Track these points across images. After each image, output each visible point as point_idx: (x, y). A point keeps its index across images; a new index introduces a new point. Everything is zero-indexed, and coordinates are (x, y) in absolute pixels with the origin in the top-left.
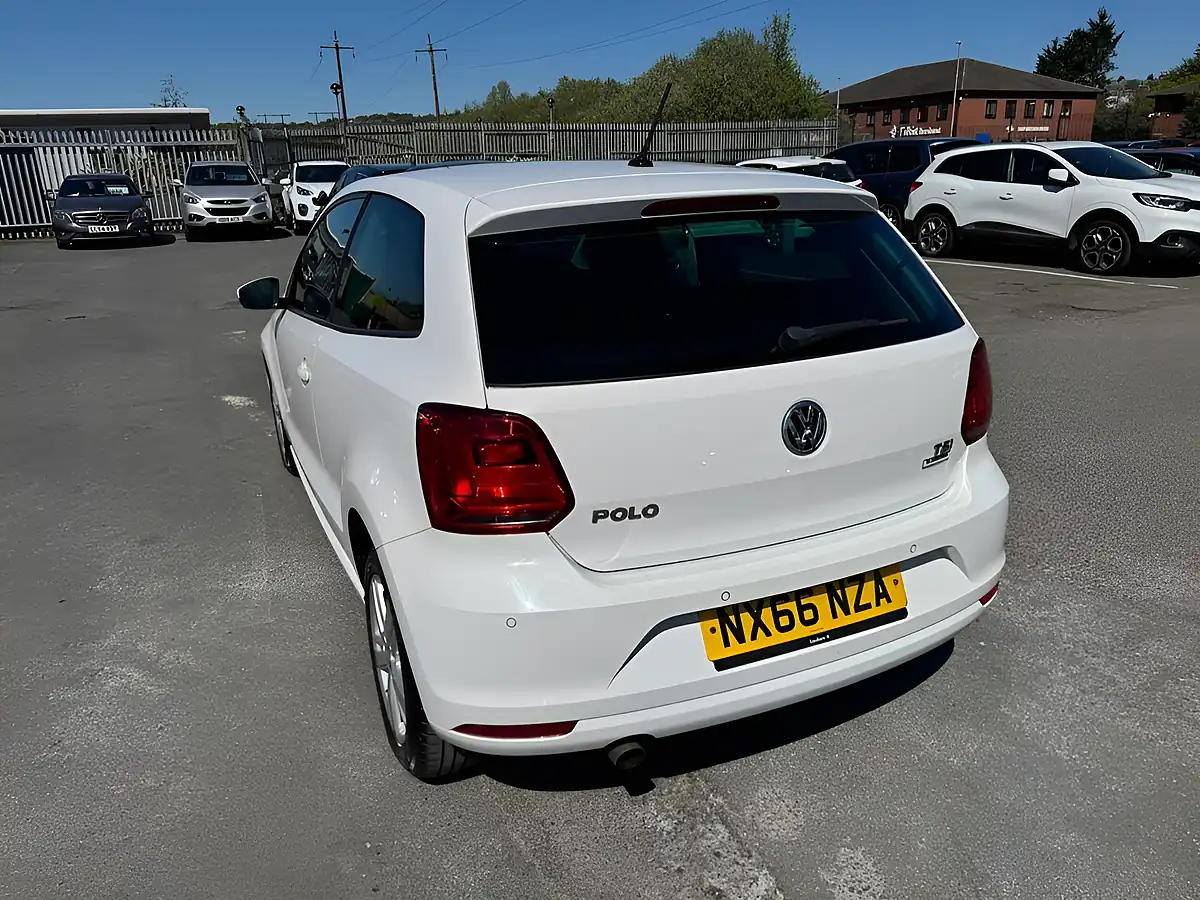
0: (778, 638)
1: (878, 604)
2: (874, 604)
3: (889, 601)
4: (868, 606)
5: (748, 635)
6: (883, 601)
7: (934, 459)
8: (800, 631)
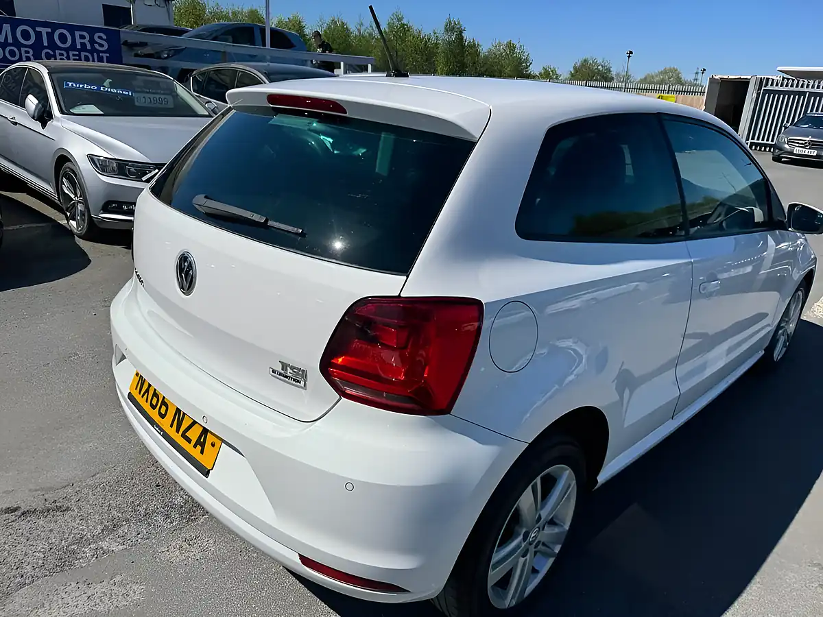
0: (147, 407)
1: (195, 446)
2: (193, 443)
3: (202, 452)
4: (189, 441)
5: (142, 393)
6: (199, 447)
7: (280, 374)
8: (154, 414)
